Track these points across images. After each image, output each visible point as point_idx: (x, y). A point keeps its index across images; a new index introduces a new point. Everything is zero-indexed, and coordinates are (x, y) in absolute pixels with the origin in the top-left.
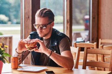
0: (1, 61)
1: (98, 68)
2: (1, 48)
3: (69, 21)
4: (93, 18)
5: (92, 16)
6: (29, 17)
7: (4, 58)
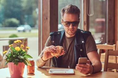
0: (23, 63)
1: (117, 70)
2: (23, 50)
3: (86, 23)
4: (110, 20)
5: (108, 18)
6: (47, 19)
7: (26, 59)
